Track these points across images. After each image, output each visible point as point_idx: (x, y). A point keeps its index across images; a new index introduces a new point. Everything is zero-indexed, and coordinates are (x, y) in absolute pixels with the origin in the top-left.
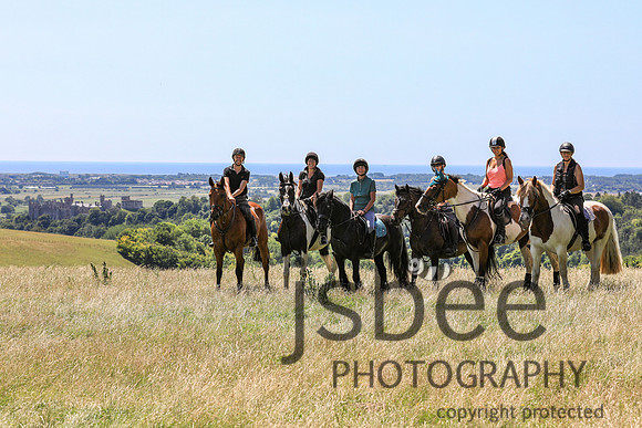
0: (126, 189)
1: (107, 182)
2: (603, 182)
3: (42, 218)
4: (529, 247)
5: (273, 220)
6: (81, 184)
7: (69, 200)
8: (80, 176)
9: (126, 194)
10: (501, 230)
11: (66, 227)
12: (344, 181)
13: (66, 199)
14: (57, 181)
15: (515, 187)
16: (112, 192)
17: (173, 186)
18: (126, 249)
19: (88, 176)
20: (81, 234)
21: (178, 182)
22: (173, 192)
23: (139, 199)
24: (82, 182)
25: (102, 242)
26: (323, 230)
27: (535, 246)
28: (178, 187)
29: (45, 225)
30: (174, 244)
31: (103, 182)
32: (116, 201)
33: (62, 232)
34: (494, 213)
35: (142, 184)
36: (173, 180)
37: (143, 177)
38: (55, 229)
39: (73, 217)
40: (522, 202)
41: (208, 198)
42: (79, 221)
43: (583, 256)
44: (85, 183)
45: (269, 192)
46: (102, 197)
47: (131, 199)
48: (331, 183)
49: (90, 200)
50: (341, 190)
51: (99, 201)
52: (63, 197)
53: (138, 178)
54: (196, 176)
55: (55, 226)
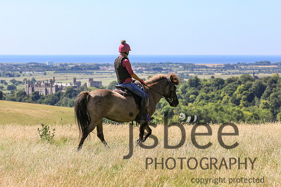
0: (92, 74)
1: (79, 69)
3: (34, 93)
6: (61, 70)
7: (52, 82)
8: (61, 65)
9: (91, 77)
11: (50, 99)
12: (243, 67)
13: (51, 80)
14: (45, 68)
16: (82, 75)
19: (66, 65)
20: (60, 105)
23: (100, 80)
24: (63, 69)
29: (36, 98)
31: (77, 69)
32: (84, 82)
33: (47, 103)
35: (103, 70)
37: (104, 65)
38: (42, 100)
42: (59, 95)
44: (65, 69)
46: (75, 79)
47: (94, 80)
48: (234, 68)
49: (67, 81)
50: (240, 73)
51: (72, 81)
52: (49, 79)
53: (101, 65)
54: (140, 64)
55: (43, 99)
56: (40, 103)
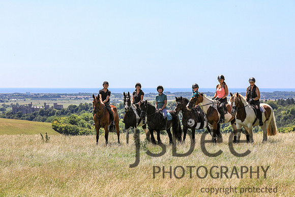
0: (56, 100)
1: (47, 97)
2: (268, 95)
3: (19, 113)
4: (236, 124)
5: (121, 113)
7: (30, 105)
8: (35, 94)
9: (56, 102)
10: (222, 117)
11: (29, 117)
12: (153, 95)
14: (25, 96)
15: (229, 97)
16: (49, 101)
17: (76, 98)
18: (56, 127)
19: (38, 94)
20: (36, 120)
21: (79, 97)
22: (76, 101)
23: (61, 104)
24: (36, 97)
25: (45, 123)
26: (144, 118)
27: (238, 124)
28: (79, 99)
29: (20, 116)
30: (77, 124)
31: (45, 97)
32: (51, 105)
33: (27, 119)
34: (219, 109)
35: (62, 97)
36: (77, 96)
37: (63, 94)
39: (32, 113)
40: (232, 104)
41: (92, 104)
42: (35, 114)
43: (260, 128)
44: (38, 97)
45: (119, 101)
46: (45, 104)
47: (58, 104)
48: (147, 96)
49: (40, 105)
50: (151, 100)
51: (44, 105)
52: (27, 104)
53: (61, 95)
54: (87, 94)
55: (24, 117)
56: (22, 119)
